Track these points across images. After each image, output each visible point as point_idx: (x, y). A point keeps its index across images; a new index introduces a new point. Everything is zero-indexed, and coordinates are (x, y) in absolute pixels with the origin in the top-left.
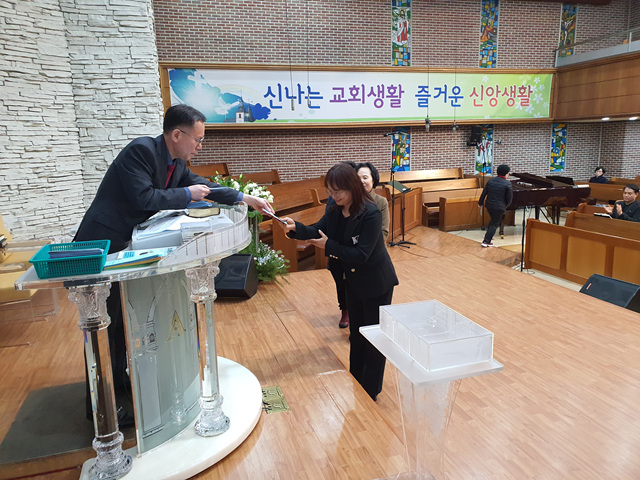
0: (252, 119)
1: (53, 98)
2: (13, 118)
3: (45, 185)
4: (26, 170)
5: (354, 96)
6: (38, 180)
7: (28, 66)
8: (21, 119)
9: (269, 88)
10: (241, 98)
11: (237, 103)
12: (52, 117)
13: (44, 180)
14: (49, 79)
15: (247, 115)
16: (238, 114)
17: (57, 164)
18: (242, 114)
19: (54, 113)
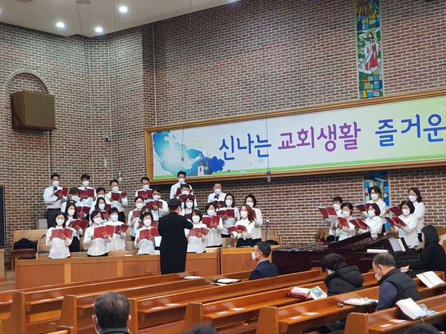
0: (209, 172)
5: (303, 140)
9: (224, 140)
10: (201, 153)
11: (199, 158)
15: (206, 168)
16: (199, 168)
18: (202, 167)
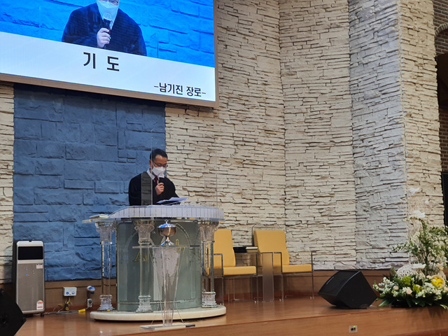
1: (338, 157)
2: (308, 174)
3: (325, 222)
4: (314, 210)
6: (321, 218)
7: (323, 137)
8: (314, 174)
12: (336, 171)
13: (325, 218)
14: (336, 144)
17: (336, 206)
19: (338, 169)
